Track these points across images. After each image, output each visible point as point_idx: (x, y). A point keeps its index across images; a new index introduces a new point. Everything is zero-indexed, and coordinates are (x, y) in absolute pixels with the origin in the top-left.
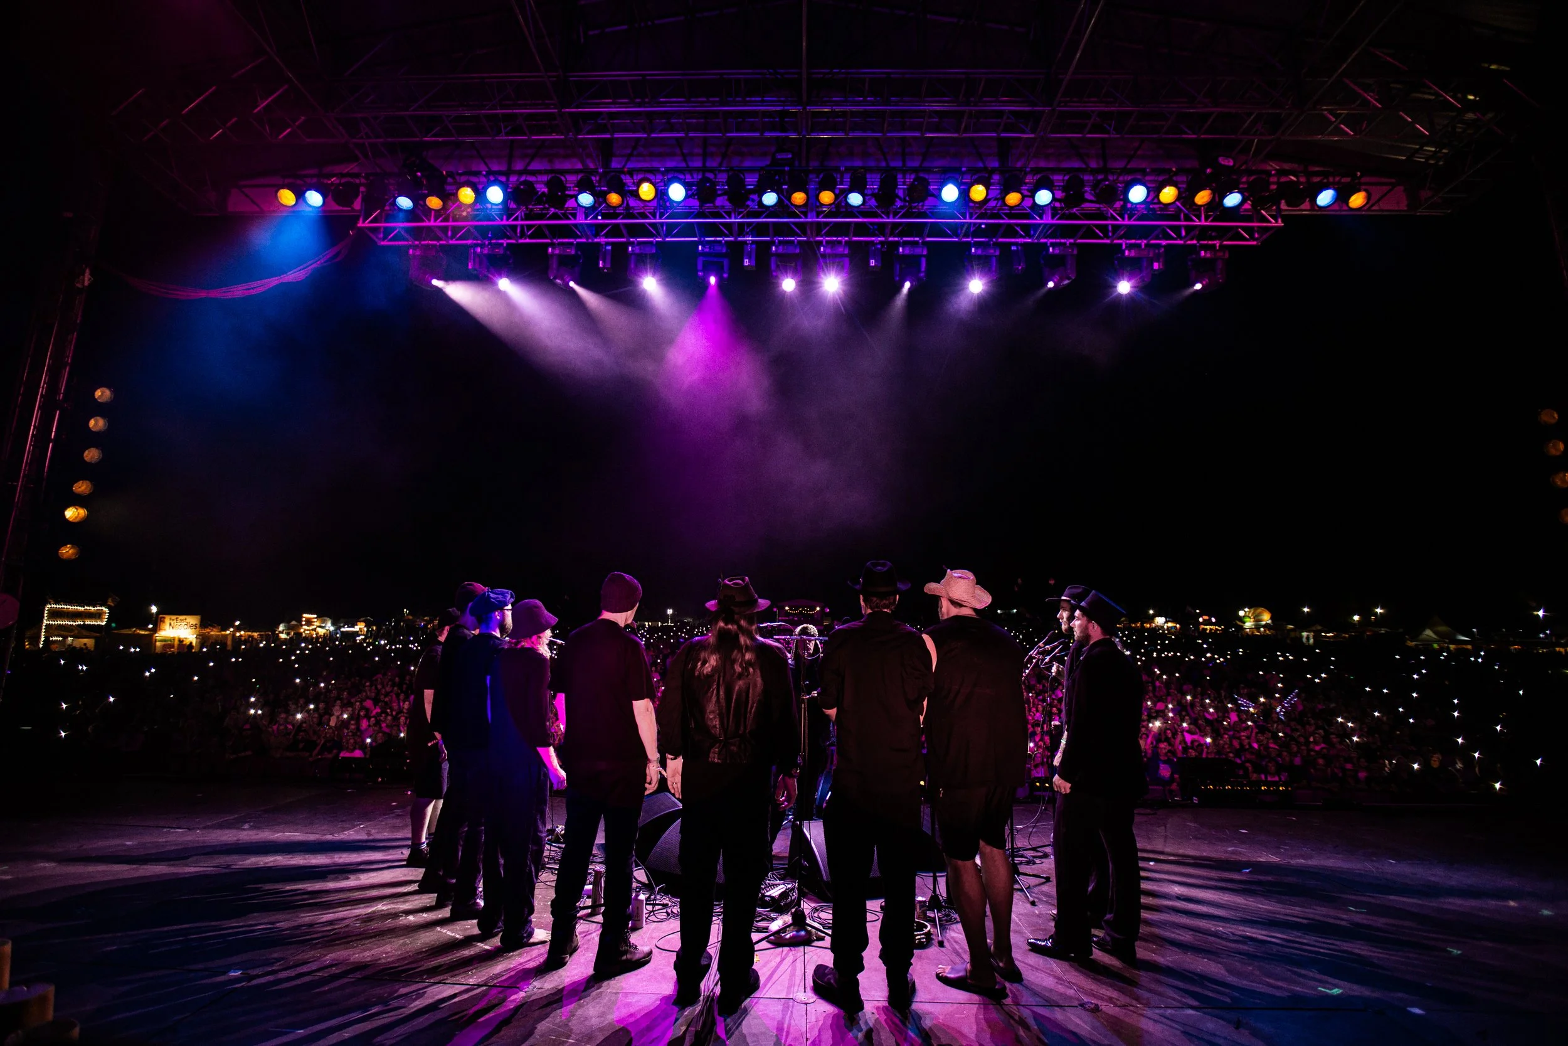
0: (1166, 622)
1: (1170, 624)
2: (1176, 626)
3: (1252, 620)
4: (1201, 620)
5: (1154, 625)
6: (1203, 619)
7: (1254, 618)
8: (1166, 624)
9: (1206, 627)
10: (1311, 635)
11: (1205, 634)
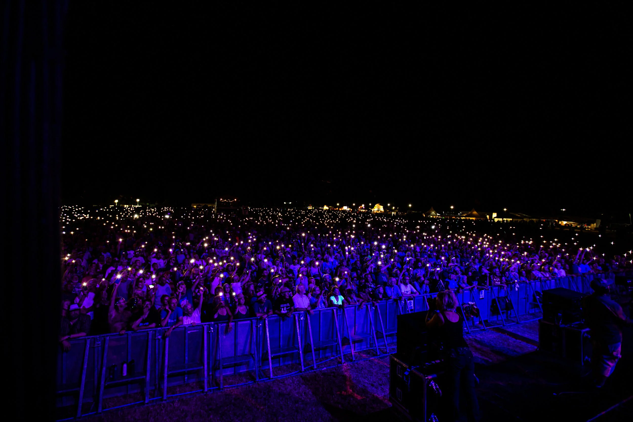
2: (350, 210)
6: (360, 207)
8: (347, 209)
9: (361, 210)
10: (395, 213)
11: (360, 213)
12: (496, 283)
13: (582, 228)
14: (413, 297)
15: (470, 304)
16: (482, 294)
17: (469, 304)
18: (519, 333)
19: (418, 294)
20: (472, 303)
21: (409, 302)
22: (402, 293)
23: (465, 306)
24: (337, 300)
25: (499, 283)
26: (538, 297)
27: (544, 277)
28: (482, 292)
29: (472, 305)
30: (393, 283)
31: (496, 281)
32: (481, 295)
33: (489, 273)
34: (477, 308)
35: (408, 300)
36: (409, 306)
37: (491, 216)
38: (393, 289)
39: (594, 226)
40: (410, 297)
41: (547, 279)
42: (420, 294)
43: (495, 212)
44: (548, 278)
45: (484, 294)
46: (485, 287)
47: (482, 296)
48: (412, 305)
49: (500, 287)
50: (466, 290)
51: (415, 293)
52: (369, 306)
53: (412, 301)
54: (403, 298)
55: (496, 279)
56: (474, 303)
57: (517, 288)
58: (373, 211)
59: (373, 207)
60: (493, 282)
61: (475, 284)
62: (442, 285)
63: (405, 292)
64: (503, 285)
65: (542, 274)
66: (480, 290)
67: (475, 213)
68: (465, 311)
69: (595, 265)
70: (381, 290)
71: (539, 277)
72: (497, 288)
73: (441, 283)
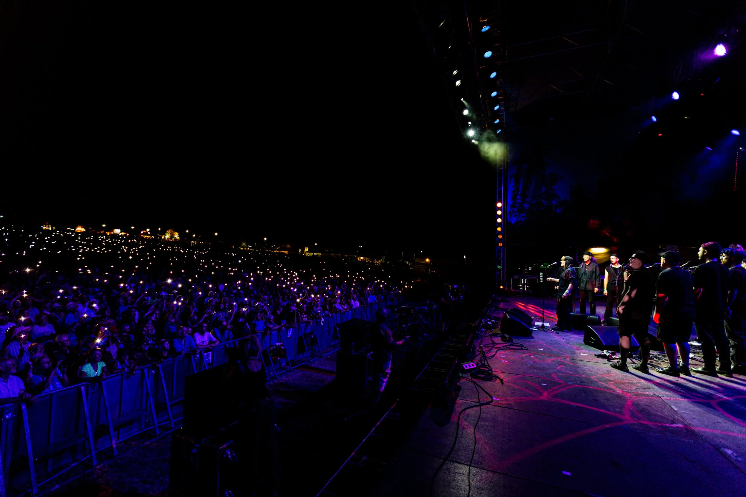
0: (121, 232)
1: (123, 234)
2: (126, 235)
3: (169, 234)
4: (142, 232)
5: (113, 233)
6: (143, 232)
7: (171, 233)
8: (121, 233)
9: (144, 236)
10: (196, 243)
11: (143, 239)
12: (304, 319)
13: (373, 262)
14: (211, 348)
15: (278, 345)
16: (289, 332)
17: (276, 345)
18: (321, 367)
19: (218, 342)
20: (280, 344)
21: (206, 355)
22: (196, 345)
23: (272, 348)
24: (95, 368)
25: (306, 319)
26: (338, 329)
27: (344, 309)
28: (290, 330)
29: (280, 346)
30: (185, 332)
31: (304, 317)
32: (288, 334)
33: (297, 310)
34: (284, 348)
35: (205, 352)
36: (206, 360)
37: (303, 250)
38: (184, 341)
39: (380, 261)
40: (208, 347)
41: (346, 311)
42: (220, 342)
43: (307, 247)
44: (346, 309)
45: (292, 333)
46: (293, 325)
47: (290, 334)
48: (210, 358)
49: (307, 323)
50: (275, 330)
51: (215, 342)
52: (146, 371)
53: (210, 353)
54: (198, 351)
55: (303, 316)
56: (282, 343)
57: (323, 322)
58: (163, 237)
59: (164, 233)
60: (300, 319)
61: (283, 323)
62: (248, 329)
63: (200, 342)
64: (310, 321)
65: (341, 306)
66: (287, 329)
67: (288, 246)
68: (271, 354)
69: (379, 295)
70: (167, 345)
71: (340, 310)
72: (304, 324)
73: (247, 326)
